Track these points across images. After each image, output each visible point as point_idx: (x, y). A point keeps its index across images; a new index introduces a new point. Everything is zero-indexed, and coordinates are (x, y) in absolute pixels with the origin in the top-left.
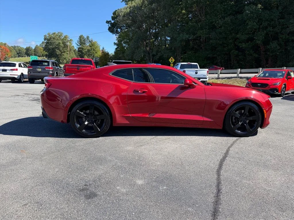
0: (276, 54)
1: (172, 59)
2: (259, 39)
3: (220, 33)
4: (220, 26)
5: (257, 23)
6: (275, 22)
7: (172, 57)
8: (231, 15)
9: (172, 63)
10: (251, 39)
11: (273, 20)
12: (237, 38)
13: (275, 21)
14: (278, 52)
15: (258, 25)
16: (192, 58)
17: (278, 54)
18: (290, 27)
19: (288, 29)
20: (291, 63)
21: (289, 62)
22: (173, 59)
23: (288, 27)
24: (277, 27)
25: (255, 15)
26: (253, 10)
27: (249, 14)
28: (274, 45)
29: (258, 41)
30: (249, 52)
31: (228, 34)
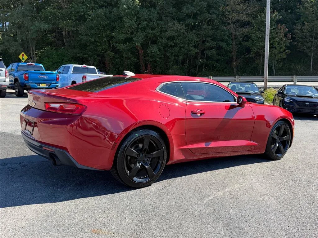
0: (156, 60)
1: (23, 55)
2: (139, 40)
3: (92, 28)
4: (91, 19)
5: (135, 22)
6: (154, 24)
7: (23, 53)
8: (104, 7)
9: (23, 61)
10: (129, 40)
11: (151, 21)
12: (113, 37)
13: (154, 22)
14: (157, 57)
15: (136, 24)
16: (53, 56)
17: (157, 60)
18: (169, 31)
19: (167, 32)
20: (170, 71)
21: (168, 69)
22: (25, 55)
23: (166, 31)
24: (156, 29)
25: (133, 12)
26: (130, 5)
27: (126, 9)
28: (153, 49)
29: (138, 43)
30: (127, 55)
31: (102, 31)
